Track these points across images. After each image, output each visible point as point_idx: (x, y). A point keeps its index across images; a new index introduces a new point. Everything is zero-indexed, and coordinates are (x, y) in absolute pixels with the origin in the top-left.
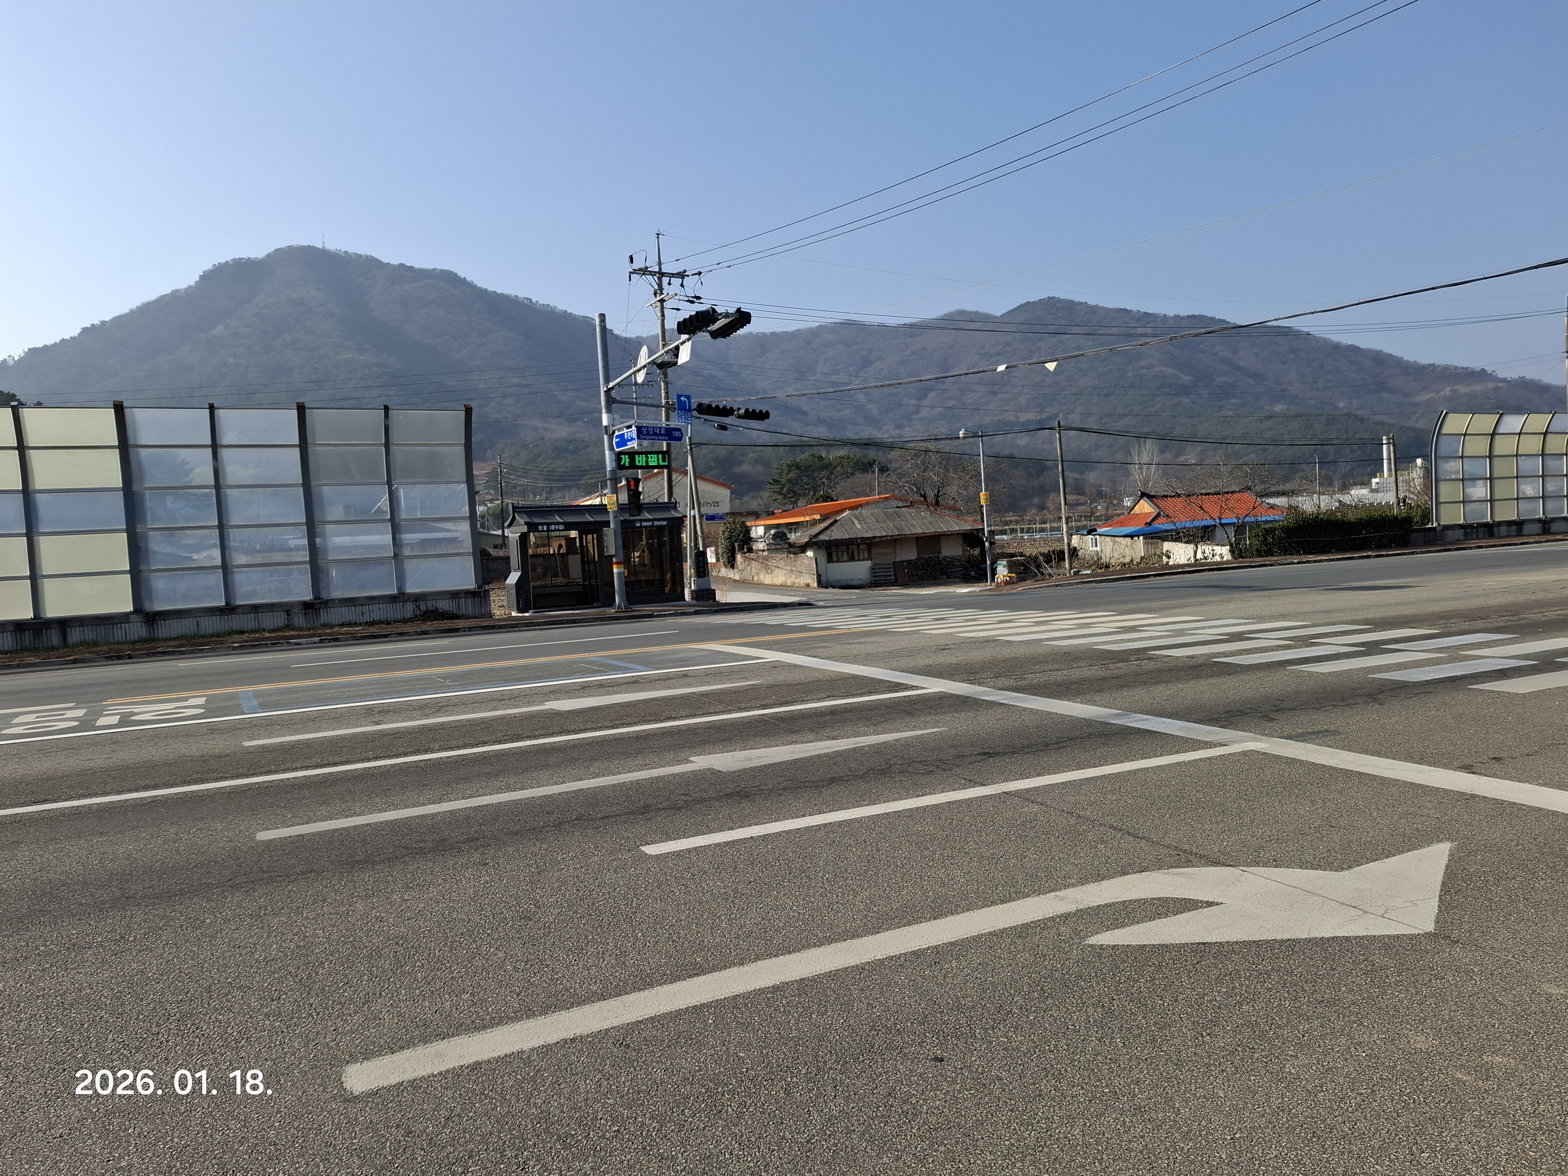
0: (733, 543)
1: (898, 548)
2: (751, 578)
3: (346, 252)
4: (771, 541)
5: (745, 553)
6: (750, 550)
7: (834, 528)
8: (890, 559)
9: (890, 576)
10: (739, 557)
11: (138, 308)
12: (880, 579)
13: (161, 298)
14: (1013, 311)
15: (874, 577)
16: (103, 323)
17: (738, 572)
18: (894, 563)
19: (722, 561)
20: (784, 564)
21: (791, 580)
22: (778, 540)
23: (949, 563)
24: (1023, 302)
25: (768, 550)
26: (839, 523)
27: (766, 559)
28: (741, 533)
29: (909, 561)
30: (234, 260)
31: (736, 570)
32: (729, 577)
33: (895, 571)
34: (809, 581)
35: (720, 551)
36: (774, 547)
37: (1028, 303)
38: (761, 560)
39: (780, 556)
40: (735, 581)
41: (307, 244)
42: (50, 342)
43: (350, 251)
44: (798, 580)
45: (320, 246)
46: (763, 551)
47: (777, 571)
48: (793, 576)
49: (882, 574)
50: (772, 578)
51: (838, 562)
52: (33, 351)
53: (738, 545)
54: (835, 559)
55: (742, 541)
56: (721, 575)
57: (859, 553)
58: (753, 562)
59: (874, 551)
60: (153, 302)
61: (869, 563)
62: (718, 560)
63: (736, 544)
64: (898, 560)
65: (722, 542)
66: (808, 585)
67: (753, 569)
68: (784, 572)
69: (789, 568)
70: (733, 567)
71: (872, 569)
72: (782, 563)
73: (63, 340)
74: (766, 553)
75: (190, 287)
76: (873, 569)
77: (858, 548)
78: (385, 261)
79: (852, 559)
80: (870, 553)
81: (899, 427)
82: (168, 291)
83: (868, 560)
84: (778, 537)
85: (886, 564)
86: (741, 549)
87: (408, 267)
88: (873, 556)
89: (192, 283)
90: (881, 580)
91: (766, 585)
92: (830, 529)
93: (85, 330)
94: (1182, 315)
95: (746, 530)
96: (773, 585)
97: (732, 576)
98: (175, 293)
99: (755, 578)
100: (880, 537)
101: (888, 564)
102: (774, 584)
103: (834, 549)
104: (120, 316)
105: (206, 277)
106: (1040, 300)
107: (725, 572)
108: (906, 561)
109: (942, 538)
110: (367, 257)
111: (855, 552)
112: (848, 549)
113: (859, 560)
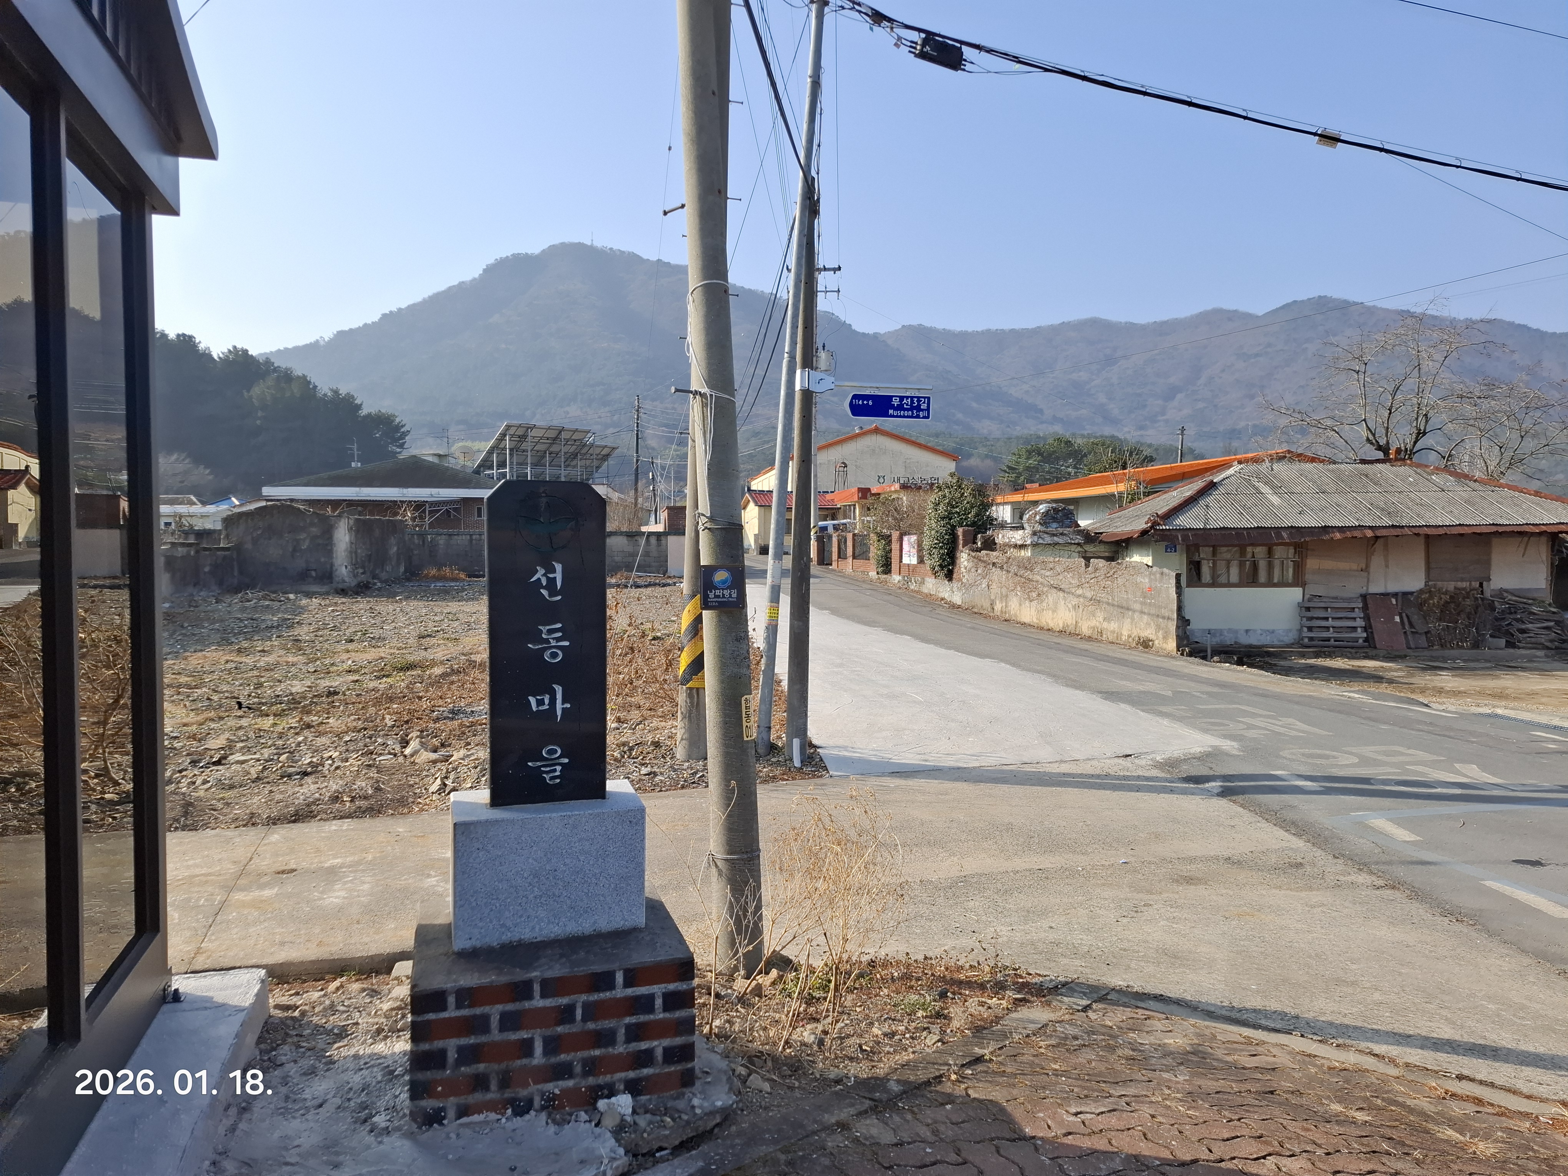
0: (953, 528)
1: (1377, 561)
2: (987, 605)
3: (611, 249)
4: (1038, 527)
5: (979, 550)
6: (990, 545)
7: (1210, 500)
8: (1353, 588)
9: (1354, 629)
10: (964, 558)
11: (429, 297)
12: (1325, 635)
13: (450, 288)
14: (1277, 310)
15: (1310, 629)
16: (400, 310)
17: (959, 589)
18: (1364, 597)
19: (928, 562)
20: (1075, 582)
21: (1093, 623)
22: (1055, 525)
23: (1512, 609)
24: (1290, 301)
25: (1035, 545)
26: (1221, 489)
27: (1027, 566)
28: (972, 507)
29: (1405, 594)
30: (513, 255)
31: (955, 584)
32: (941, 595)
33: (1367, 618)
34: (1148, 633)
35: (926, 544)
36: (1048, 539)
37: (1295, 302)
38: (1014, 569)
39: (1065, 561)
40: (953, 606)
41: (577, 241)
42: (354, 326)
43: (615, 248)
44: (1113, 626)
45: (589, 244)
46: (1022, 547)
47: (1053, 596)
48: (1100, 616)
49: (1330, 622)
50: (1040, 612)
51: (1214, 584)
52: (341, 334)
53: (964, 532)
54: (1206, 575)
55: (974, 524)
56: (926, 591)
57: (1270, 566)
58: (996, 573)
59: (1312, 563)
60: (443, 292)
61: (1295, 594)
62: (921, 561)
63: (960, 531)
64: (1376, 588)
65: (932, 528)
66: (1146, 644)
67: (994, 586)
68: (1075, 601)
69: (1089, 594)
70: (949, 576)
71: (1305, 608)
72: (1069, 580)
73: (365, 325)
74: (1028, 553)
75: (475, 279)
76: (1308, 609)
77: (1270, 553)
78: (645, 257)
79: (1251, 579)
80: (1299, 568)
81: (1141, 428)
82: (456, 283)
83: (1294, 584)
84: (1054, 519)
85: (1344, 600)
86: (970, 540)
87: (665, 263)
88: (1308, 577)
89: (477, 276)
90: (1328, 640)
91: (1024, 624)
92: (1202, 503)
93: (384, 316)
94: (1474, 318)
95: (982, 504)
96: (1042, 629)
97: (946, 595)
98: (462, 284)
99: (998, 607)
100: (1341, 529)
101: (1349, 600)
102: (1043, 623)
103: (1205, 553)
104: (414, 305)
105: (489, 270)
106: (1309, 299)
107: (934, 585)
108: (1395, 595)
109: (1495, 541)
110: (629, 253)
111: (1262, 565)
112: (1243, 553)
113: (1270, 584)
